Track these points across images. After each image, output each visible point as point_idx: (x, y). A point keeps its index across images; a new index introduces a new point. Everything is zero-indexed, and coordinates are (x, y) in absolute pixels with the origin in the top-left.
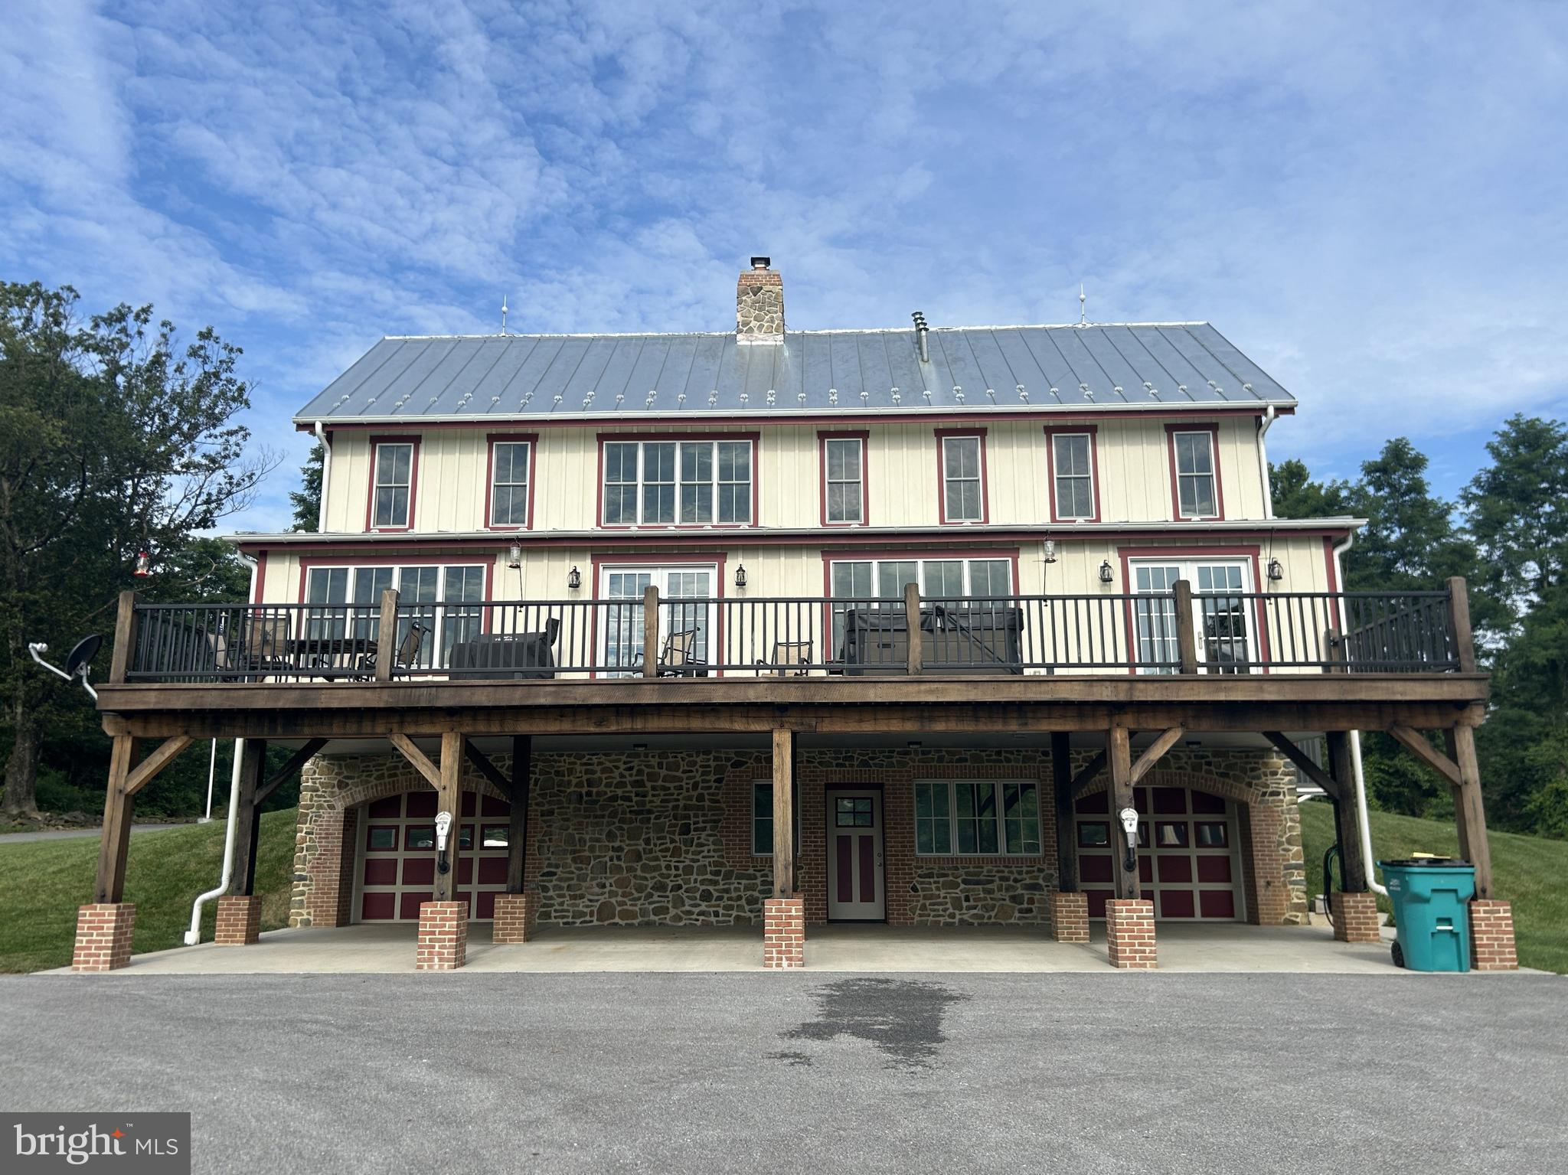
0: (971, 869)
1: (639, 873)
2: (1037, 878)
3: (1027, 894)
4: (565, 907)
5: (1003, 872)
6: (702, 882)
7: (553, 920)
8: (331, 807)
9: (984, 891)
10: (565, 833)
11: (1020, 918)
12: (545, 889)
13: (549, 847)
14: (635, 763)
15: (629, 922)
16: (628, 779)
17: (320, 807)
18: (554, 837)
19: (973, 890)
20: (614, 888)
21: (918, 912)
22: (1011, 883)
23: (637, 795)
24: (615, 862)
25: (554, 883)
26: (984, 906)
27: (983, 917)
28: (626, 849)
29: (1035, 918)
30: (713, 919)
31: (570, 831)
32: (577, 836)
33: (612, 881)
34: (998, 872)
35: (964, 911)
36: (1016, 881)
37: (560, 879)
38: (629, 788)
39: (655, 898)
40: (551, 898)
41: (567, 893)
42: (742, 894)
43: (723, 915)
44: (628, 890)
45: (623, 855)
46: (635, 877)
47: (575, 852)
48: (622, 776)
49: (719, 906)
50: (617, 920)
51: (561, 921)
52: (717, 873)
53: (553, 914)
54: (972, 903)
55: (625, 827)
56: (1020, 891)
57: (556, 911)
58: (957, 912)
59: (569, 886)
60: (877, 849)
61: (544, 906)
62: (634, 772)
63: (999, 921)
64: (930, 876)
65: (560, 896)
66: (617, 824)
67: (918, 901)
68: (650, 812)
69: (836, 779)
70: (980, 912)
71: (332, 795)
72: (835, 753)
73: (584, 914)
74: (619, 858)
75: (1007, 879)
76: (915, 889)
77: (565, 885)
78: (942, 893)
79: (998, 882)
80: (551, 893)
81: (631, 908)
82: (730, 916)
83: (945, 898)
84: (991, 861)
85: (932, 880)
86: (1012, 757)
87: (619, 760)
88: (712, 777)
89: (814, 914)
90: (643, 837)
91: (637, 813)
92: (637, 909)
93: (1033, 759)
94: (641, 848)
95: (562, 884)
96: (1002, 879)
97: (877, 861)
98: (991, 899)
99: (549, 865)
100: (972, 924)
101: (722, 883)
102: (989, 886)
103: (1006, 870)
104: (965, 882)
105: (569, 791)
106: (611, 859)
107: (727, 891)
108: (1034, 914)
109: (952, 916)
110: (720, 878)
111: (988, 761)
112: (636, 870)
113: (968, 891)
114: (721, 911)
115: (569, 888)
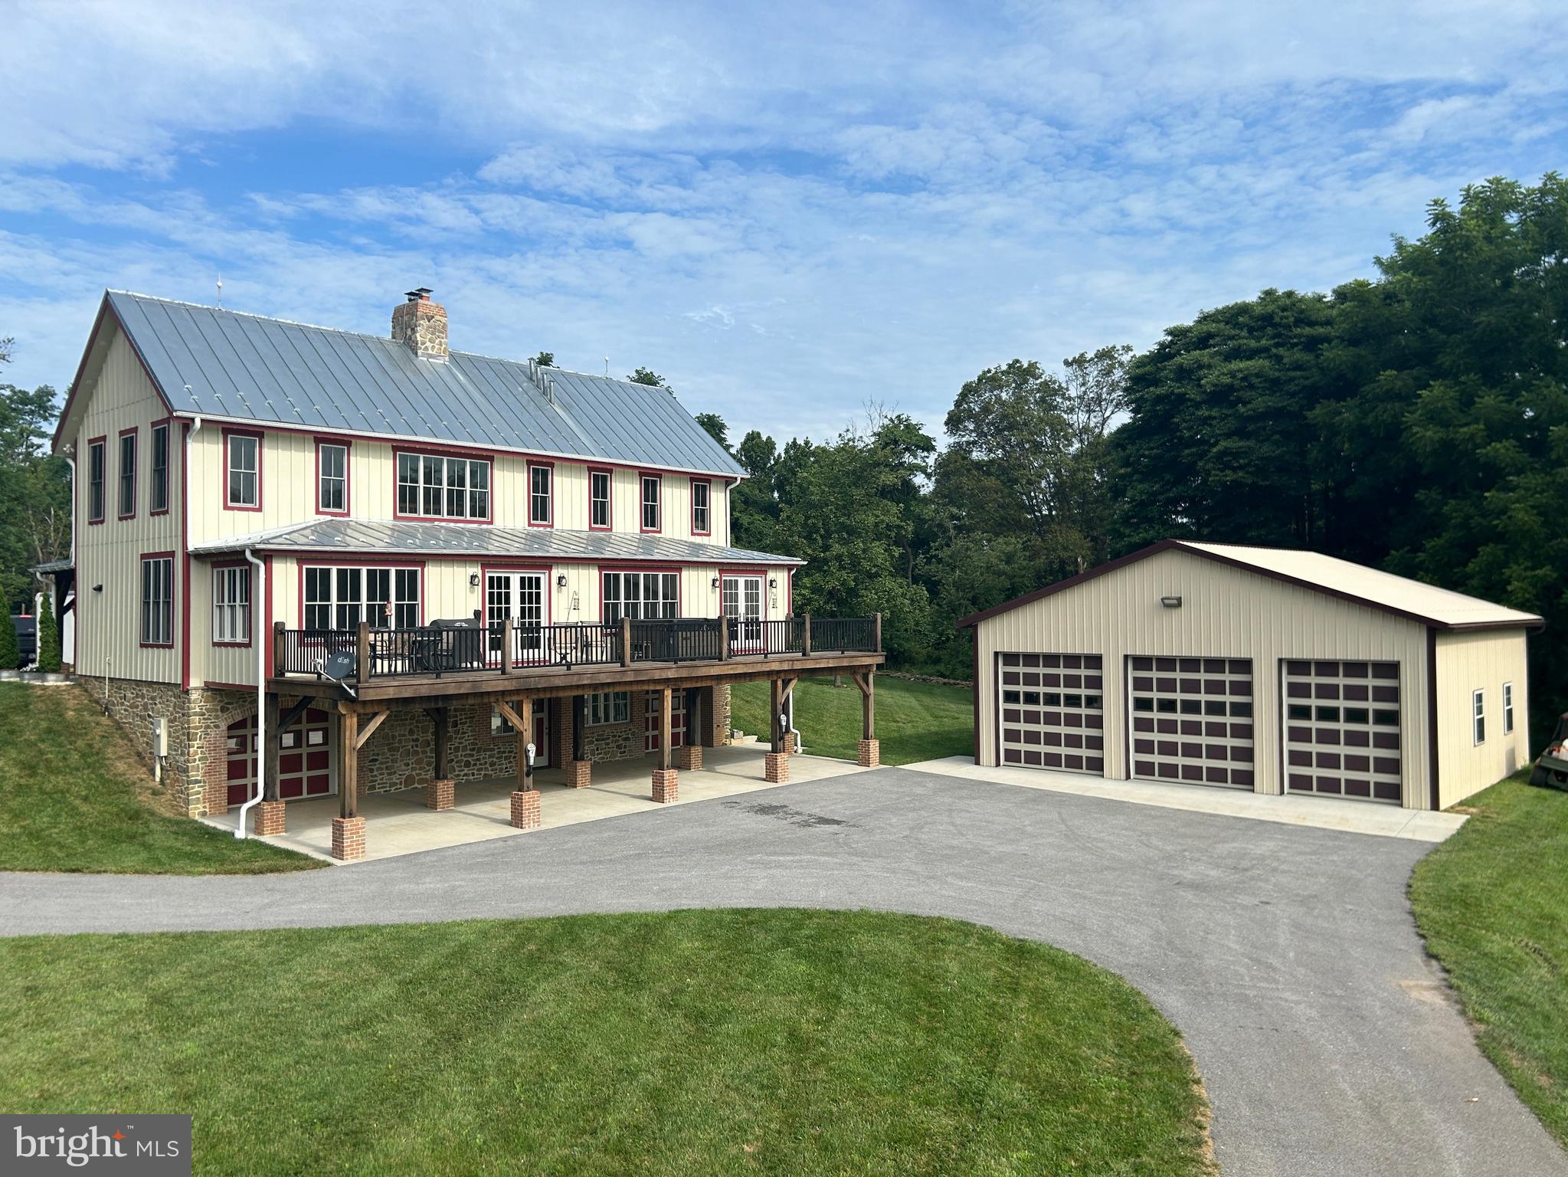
0: (600, 733)
2: (628, 734)
4: (384, 781)
5: (614, 732)
6: (465, 756)
7: (377, 790)
8: (217, 727)
11: (620, 757)
15: (424, 785)
17: (208, 727)
20: (414, 765)
22: (617, 738)
24: (416, 748)
25: (377, 766)
26: (605, 752)
27: (604, 758)
28: (422, 739)
29: (627, 755)
30: (471, 778)
33: (413, 760)
34: (612, 733)
35: (596, 756)
36: (619, 736)
37: (381, 763)
40: (375, 776)
41: (385, 772)
42: (487, 760)
43: (477, 774)
45: (418, 743)
46: (427, 757)
47: (388, 745)
49: (474, 769)
50: (416, 785)
51: (382, 790)
52: (473, 749)
53: (377, 786)
55: (421, 725)
56: (621, 742)
57: (378, 784)
58: (593, 757)
60: (546, 724)
61: (372, 781)
63: (611, 759)
65: (381, 774)
70: (603, 756)
71: (217, 717)
73: (396, 784)
75: (615, 736)
77: (384, 766)
80: (375, 773)
81: (425, 776)
84: (608, 727)
94: (430, 738)
95: (382, 766)
96: (613, 736)
97: (546, 731)
99: (373, 755)
101: (476, 755)
107: (478, 760)
110: (475, 752)
115: (387, 768)
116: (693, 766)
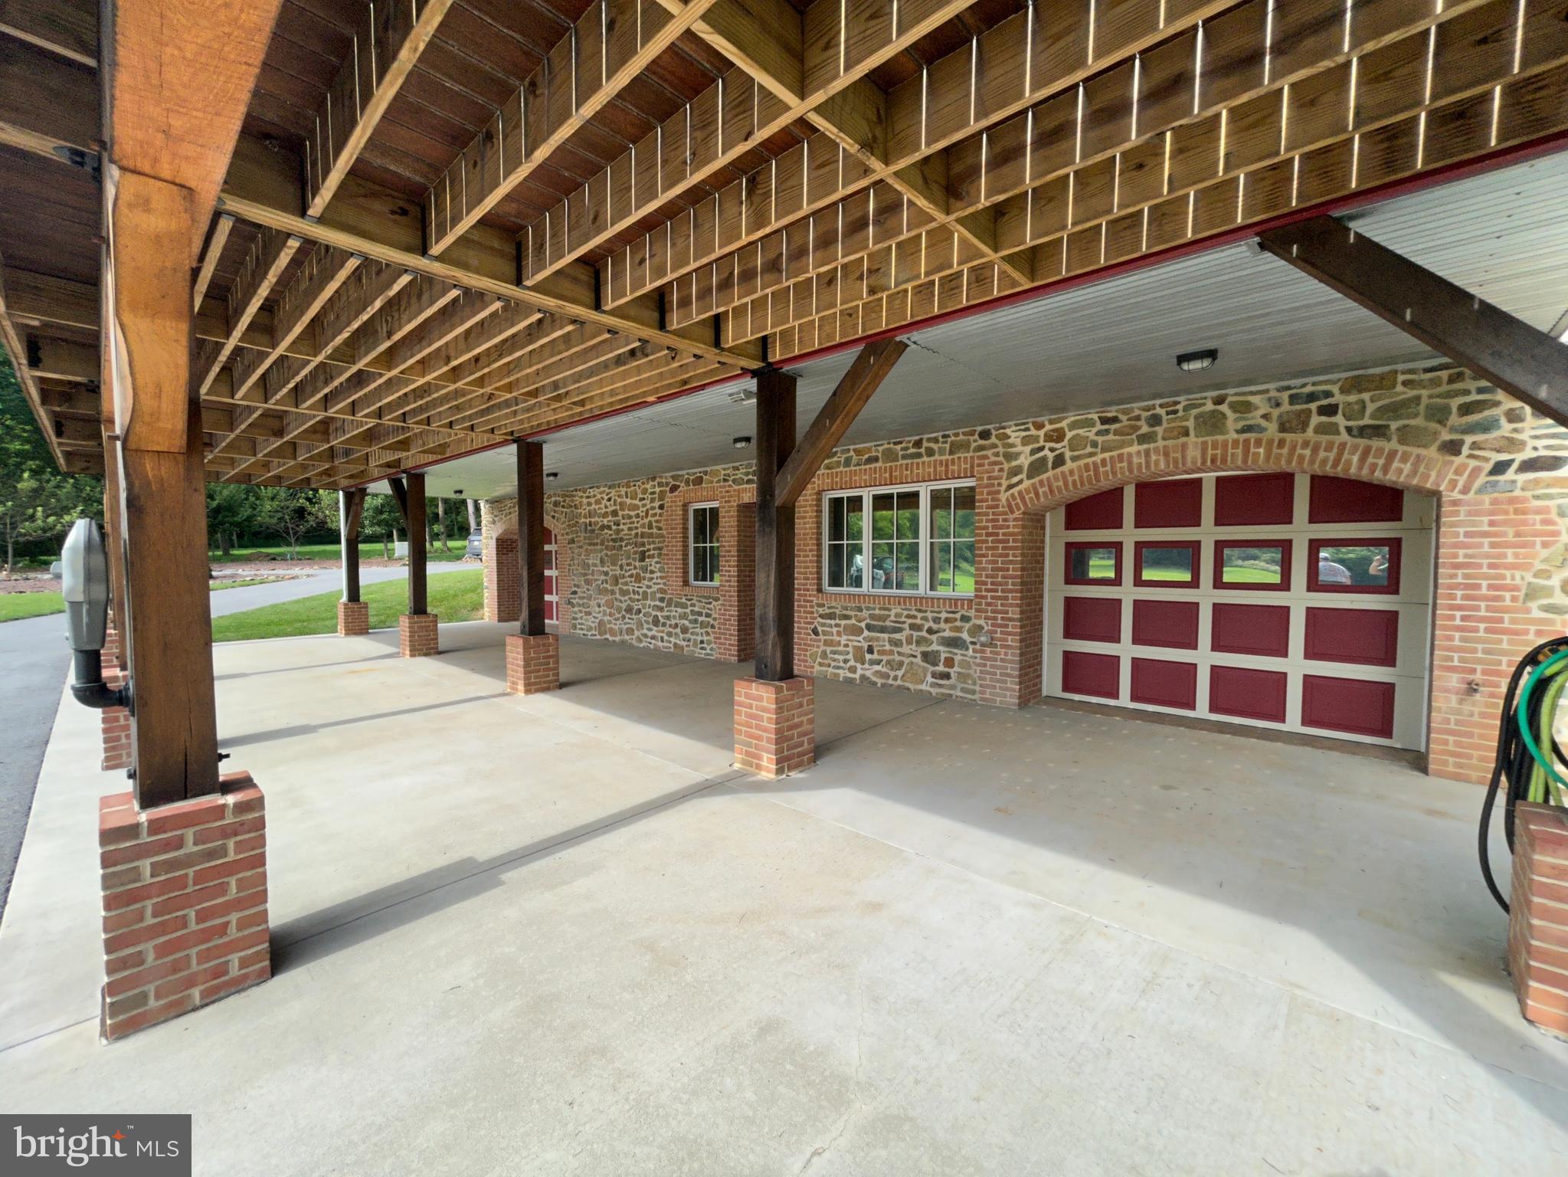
0: (877, 612)
1: (618, 595)
2: (959, 629)
3: (944, 652)
4: (583, 622)
5: (915, 617)
6: (654, 607)
9: (892, 642)
10: (580, 558)
11: (933, 685)
12: (573, 605)
13: (573, 570)
14: (613, 493)
15: (614, 638)
16: (609, 508)
18: (575, 562)
19: (877, 639)
20: (604, 609)
21: (819, 660)
22: (924, 634)
23: (615, 523)
24: (605, 584)
25: (577, 600)
26: (888, 662)
27: (887, 676)
28: (610, 573)
29: (953, 687)
31: (583, 556)
32: (586, 562)
33: (604, 600)
34: (908, 616)
35: (866, 666)
36: (930, 631)
38: (610, 517)
39: (627, 620)
40: (576, 613)
41: (583, 610)
42: (678, 622)
43: (667, 641)
44: (612, 610)
45: (609, 578)
46: (616, 598)
47: (585, 573)
48: (606, 506)
49: (663, 632)
50: (607, 636)
51: (581, 633)
52: (663, 599)
53: (578, 627)
54: (875, 656)
55: (609, 552)
56: (935, 647)
57: (579, 624)
58: (859, 666)
62: (612, 502)
63: (907, 684)
64: (831, 616)
65: (580, 612)
66: (605, 551)
67: (818, 647)
68: (621, 540)
70: (884, 670)
71: (492, 528)
73: (591, 629)
74: (607, 582)
75: (918, 628)
76: (815, 632)
78: (843, 639)
79: (907, 632)
80: (576, 609)
81: (614, 627)
82: (671, 642)
83: (846, 646)
84: (901, 600)
85: (833, 622)
86: (934, 446)
87: (604, 492)
88: (657, 504)
89: (728, 650)
90: (619, 562)
91: (616, 541)
93: (964, 446)
94: (618, 573)
95: (581, 602)
96: (913, 627)
98: (899, 653)
99: (574, 585)
100: (875, 684)
101: (665, 609)
102: (897, 636)
103: (920, 615)
104: (869, 627)
105: (581, 521)
106: (603, 582)
107: (669, 617)
108: (952, 681)
109: (853, 670)
110: (664, 605)
111: (904, 457)
112: (616, 592)
113: (870, 639)
114: (666, 637)
115: (584, 605)
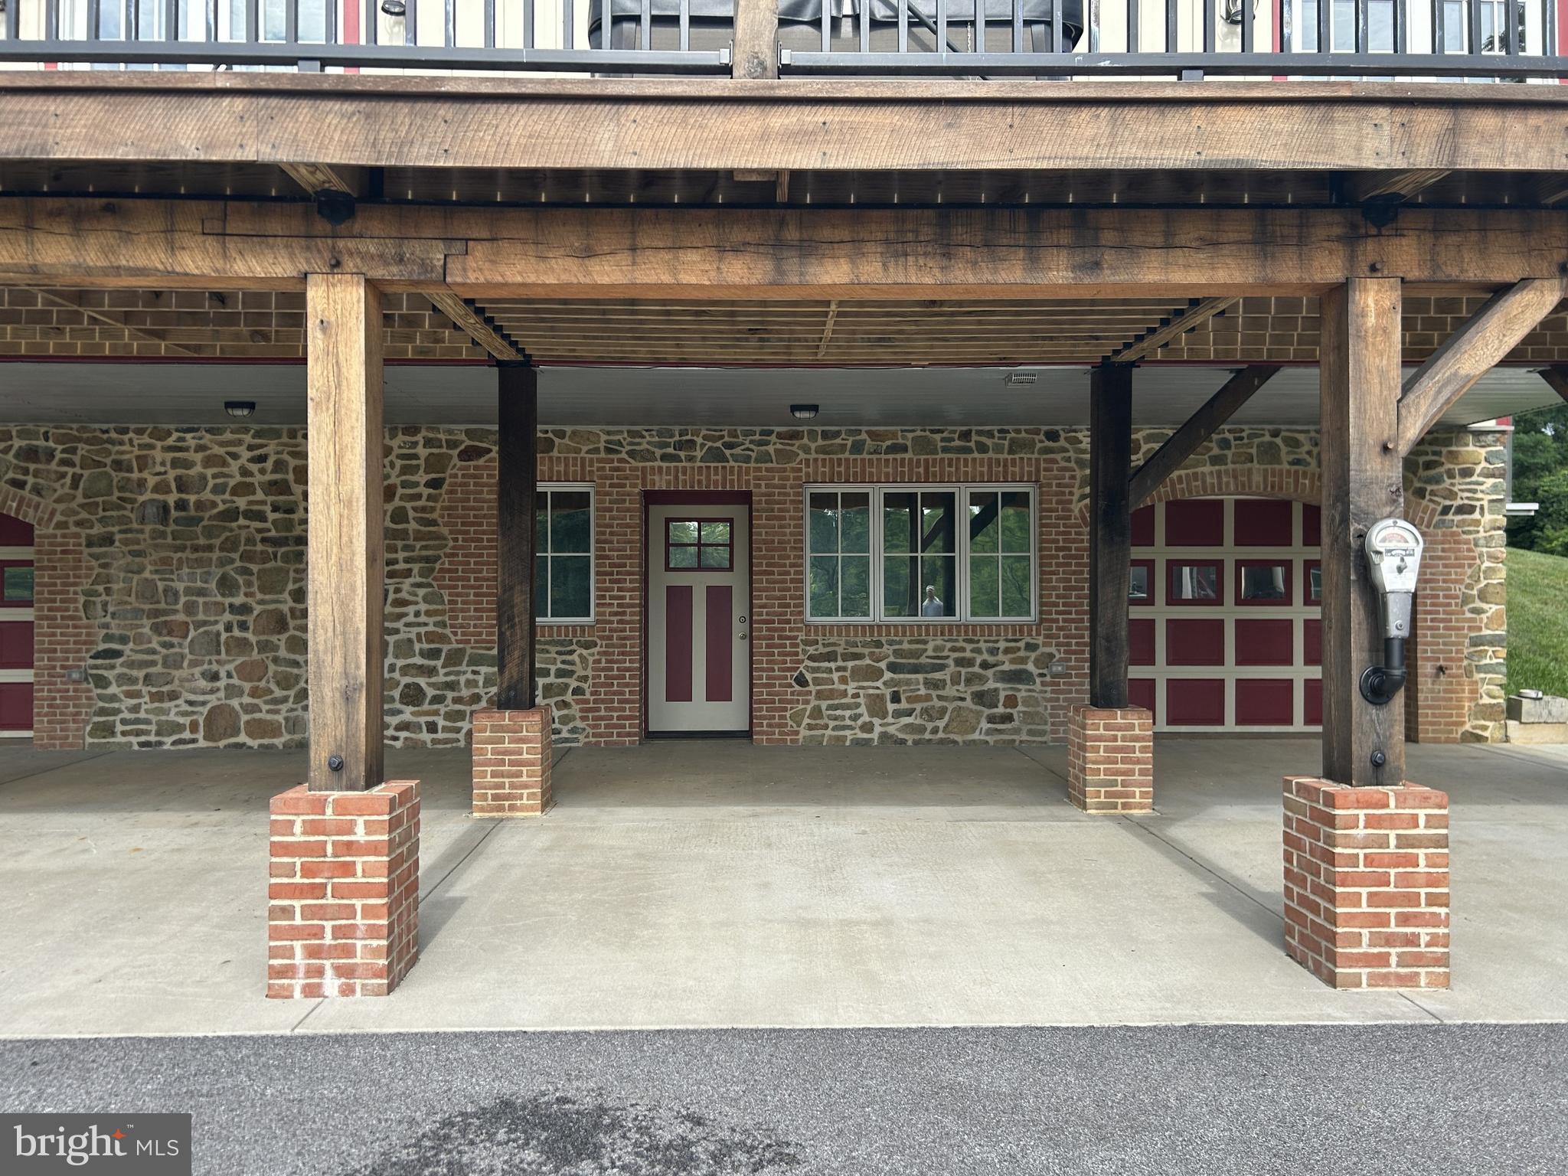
0: (906, 646)
1: (283, 653)
2: (1023, 660)
3: (1003, 689)
4: (142, 715)
5: (963, 650)
6: (405, 670)
7: (120, 739)
9: (928, 683)
10: (136, 577)
11: (989, 732)
12: (102, 682)
13: (105, 605)
14: (271, 447)
15: (266, 741)
16: (257, 479)
18: (115, 587)
19: (908, 682)
20: (235, 681)
21: (806, 721)
22: (977, 669)
23: (275, 509)
24: (236, 633)
25: (118, 670)
26: (925, 711)
27: (922, 729)
28: (258, 609)
29: (1017, 731)
30: (426, 736)
31: (147, 574)
32: (161, 585)
33: (231, 667)
34: (953, 649)
35: (890, 719)
36: (985, 665)
37: (131, 664)
38: (260, 495)
40: (113, 698)
41: (145, 690)
42: (480, 691)
43: (445, 729)
44: (263, 684)
45: (250, 620)
46: (276, 660)
47: (157, 613)
48: (245, 472)
49: (436, 713)
50: (243, 738)
51: (134, 740)
52: (434, 654)
53: (119, 728)
54: (904, 705)
55: (255, 568)
56: (991, 685)
57: (124, 722)
58: (876, 721)
59: (147, 677)
60: (739, 609)
61: (102, 712)
62: (269, 464)
63: (952, 736)
64: (830, 657)
65: (130, 695)
66: (238, 564)
67: (807, 702)
69: (661, 484)
70: (919, 721)
72: (660, 434)
73: (178, 728)
74: (243, 626)
75: (970, 663)
76: (801, 681)
77: (140, 674)
78: (851, 688)
79: (952, 668)
80: (113, 689)
81: (269, 717)
82: (458, 730)
83: (856, 696)
84: (942, 630)
85: (833, 665)
86: (989, 442)
87: (240, 442)
88: (422, 477)
89: (615, 726)
90: (291, 586)
91: (276, 542)
92: (280, 718)
93: (1029, 446)
94: (285, 608)
95: (135, 673)
96: (959, 662)
97: (738, 629)
98: (940, 698)
99: (108, 638)
100: (903, 742)
101: (442, 671)
102: (937, 675)
103: (969, 647)
104: (893, 668)
105: (141, 499)
106: (228, 628)
107: (452, 686)
108: (1016, 724)
109: (868, 728)
110: (439, 663)
111: (945, 450)
112: (276, 648)
113: (897, 683)
114: (441, 722)
115: (148, 679)
116: (1095, 795)
